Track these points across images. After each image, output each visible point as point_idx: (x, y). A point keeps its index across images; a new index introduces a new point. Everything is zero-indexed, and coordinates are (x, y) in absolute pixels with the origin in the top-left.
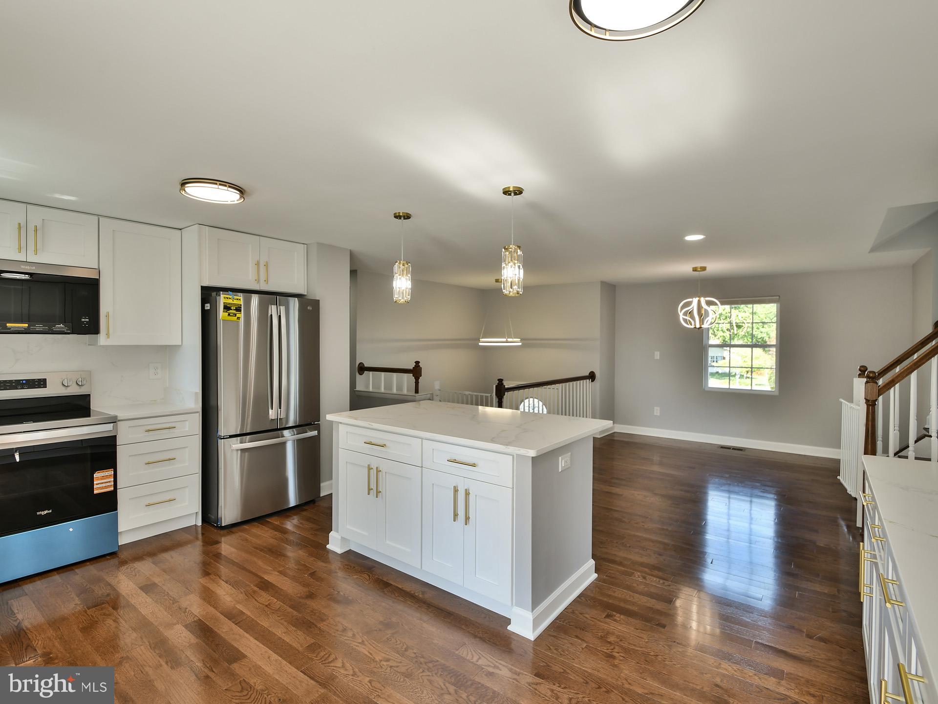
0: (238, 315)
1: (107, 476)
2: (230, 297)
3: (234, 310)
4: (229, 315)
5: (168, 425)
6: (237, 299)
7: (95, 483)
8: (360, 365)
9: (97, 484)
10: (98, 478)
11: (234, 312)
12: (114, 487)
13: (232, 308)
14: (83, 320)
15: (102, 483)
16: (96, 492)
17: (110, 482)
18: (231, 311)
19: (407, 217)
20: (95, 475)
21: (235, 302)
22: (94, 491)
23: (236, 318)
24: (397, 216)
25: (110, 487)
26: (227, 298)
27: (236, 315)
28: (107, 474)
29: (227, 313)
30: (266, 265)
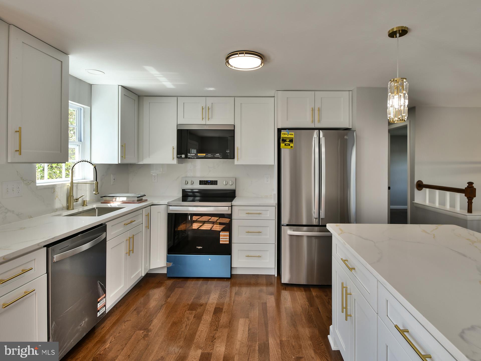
0: (291, 145)
1: (226, 235)
2: (287, 133)
3: (288, 141)
4: (285, 145)
5: (258, 212)
6: (291, 134)
7: (220, 237)
8: (419, 183)
9: (221, 238)
10: (222, 236)
11: (288, 143)
12: (229, 242)
13: (287, 140)
14: (227, 151)
15: (224, 238)
16: (221, 242)
17: (227, 238)
18: (286, 142)
19: (403, 32)
20: (220, 233)
21: (290, 136)
22: (220, 242)
23: (290, 147)
24: (392, 35)
25: (227, 241)
26: (284, 134)
27: (290, 145)
28: (226, 234)
29: (284, 144)
30: (319, 110)
